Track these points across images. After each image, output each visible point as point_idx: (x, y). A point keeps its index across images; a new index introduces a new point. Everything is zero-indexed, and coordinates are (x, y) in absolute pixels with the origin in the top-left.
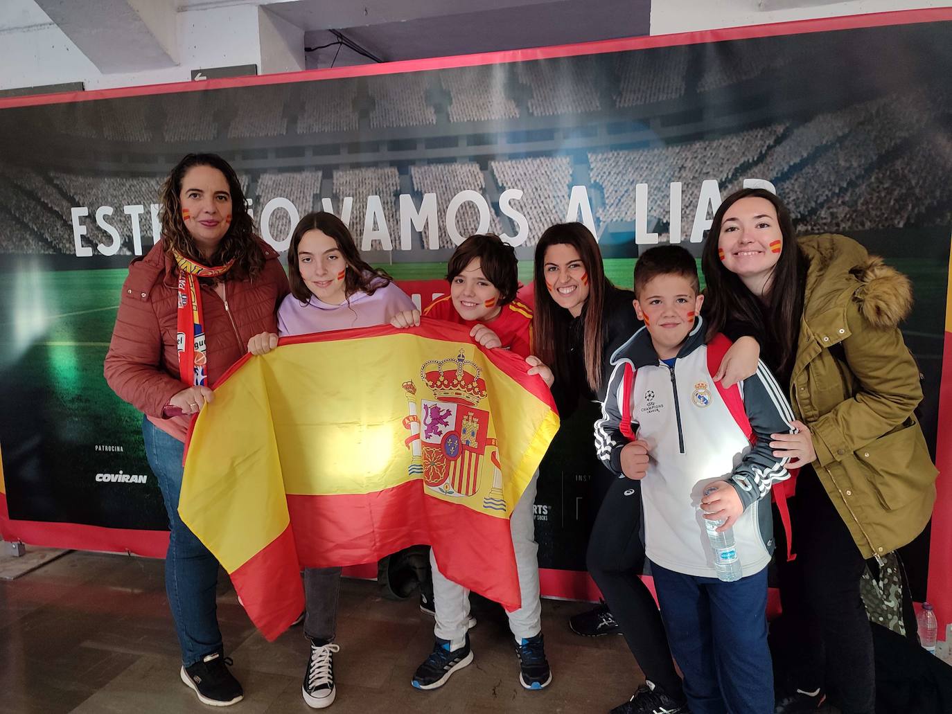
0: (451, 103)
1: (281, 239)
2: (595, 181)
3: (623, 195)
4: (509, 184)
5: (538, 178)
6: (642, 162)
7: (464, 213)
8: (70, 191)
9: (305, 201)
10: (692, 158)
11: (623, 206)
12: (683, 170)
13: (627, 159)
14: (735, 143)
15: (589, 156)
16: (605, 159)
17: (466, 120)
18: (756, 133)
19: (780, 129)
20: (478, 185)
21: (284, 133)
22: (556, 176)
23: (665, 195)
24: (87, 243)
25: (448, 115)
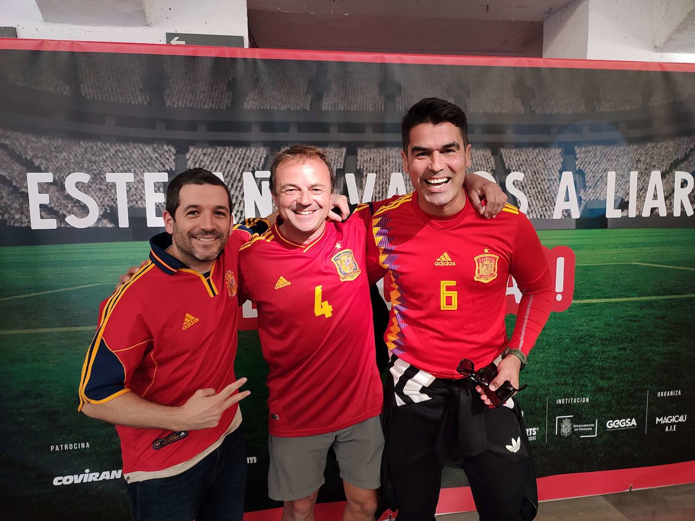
0: (469, 96)
2: (579, 168)
3: (599, 180)
4: (514, 168)
5: (536, 164)
6: (612, 155)
8: (26, 153)
10: (645, 154)
11: (598, 188)
12: (638, 163)
13: (603, 152)
14: (671, 145)
15: (576, 148)
16: (587, 152)
17: (481, 112)
18: (683, 140)
20: (490, 167)
21: (308, 109)
22: (550, 163)
23: (626, 181)
24: (50, 214)
25: (466, 106)
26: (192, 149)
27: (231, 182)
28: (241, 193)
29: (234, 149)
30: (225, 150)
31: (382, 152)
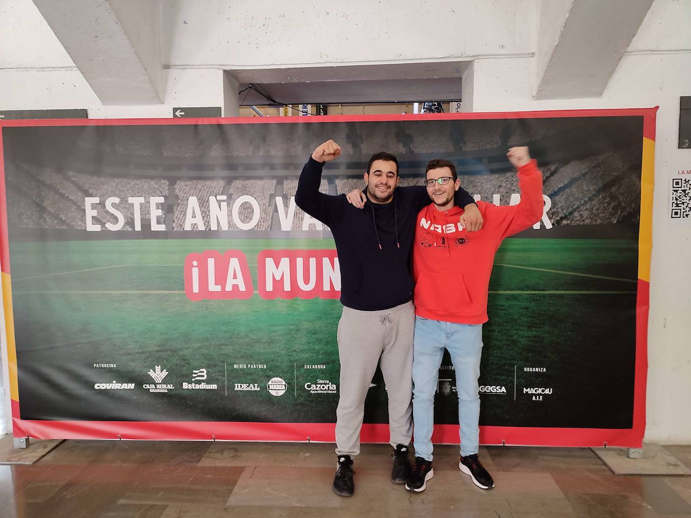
0: (363, 143)
1: (247, 222)
6: (477, 182)
8: (85, 186)
9: (264, 198)
10: (505, 181)
12: (500, 188)
13: (469, 180)
19: (553, 168)
21: (251, 155)
24: (97, 222)
25: (360, 149)
26: (178, 182)
27: (202, 203)
28: (208, 210)
29: (204, 182)
30: (198, 182)
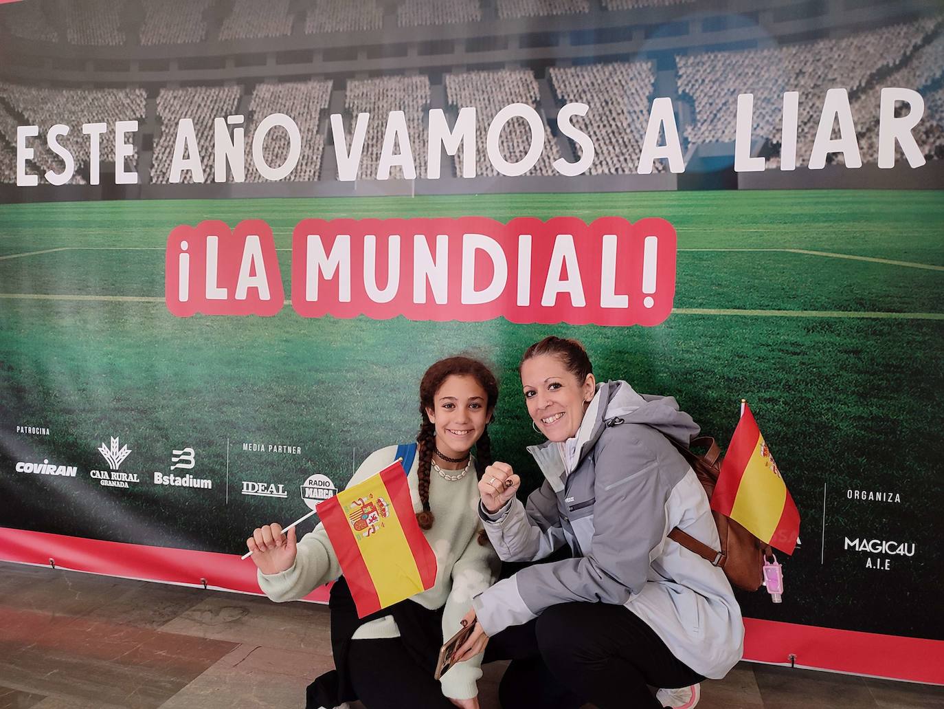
1: (277, 165)
2: (684, 91)
3: (721, 109)
4: (572, 97)
5: (609, 89)
6: (747, 67)
7: (510, 131)
8: (18, 106)
9: (309, 117)
10: (813, 61)
11: (720, 123)
12: (800, 77)
13: (728, 62)
14: (871, 43)
15: (677, 60)
16: (698, 64)
17: (519, 16)
18: (898, 30)
19: (930, 25)
20: (531, 97)
21: (289, 34)
22: (632, 86)
23: (776, 108)
24: (33, 170)
25: (496, 10)
26: (162, 92)
27: (202, 130)
29: (206, 91)
30: (196, 92)
31: (377, 83)
